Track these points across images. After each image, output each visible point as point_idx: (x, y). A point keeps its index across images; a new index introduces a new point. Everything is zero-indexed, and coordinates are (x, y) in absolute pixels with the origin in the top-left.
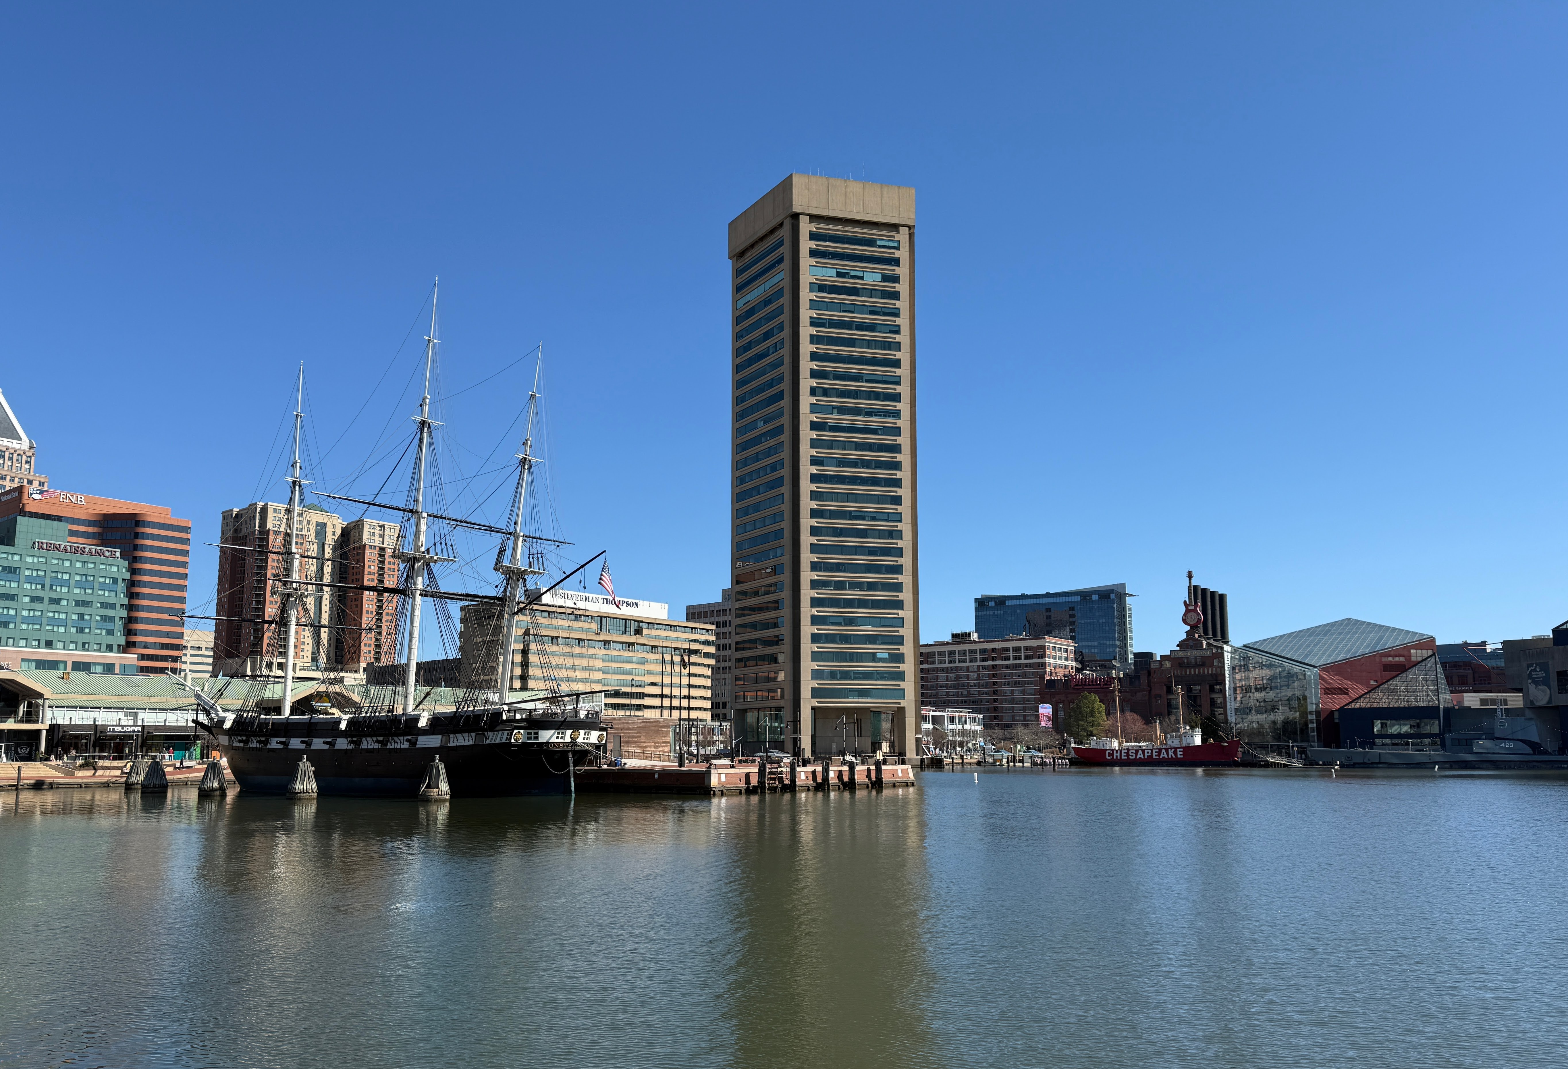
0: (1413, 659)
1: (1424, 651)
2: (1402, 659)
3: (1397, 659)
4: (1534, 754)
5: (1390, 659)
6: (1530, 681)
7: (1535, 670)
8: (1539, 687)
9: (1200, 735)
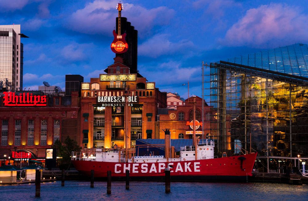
9: (213, 148)
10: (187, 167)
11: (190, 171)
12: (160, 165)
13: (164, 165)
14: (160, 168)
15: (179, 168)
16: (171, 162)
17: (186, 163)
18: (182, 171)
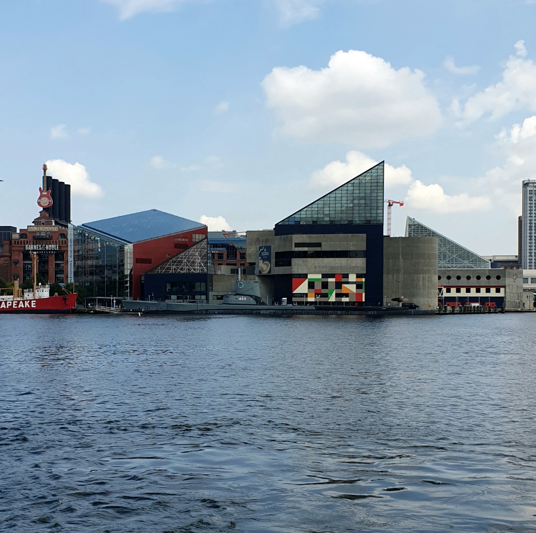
0: (193, 240)
1: (200, 235)
2: (187, 240)
3: (183, 240)
4: (257, 305)
5: (179, 240)
6: (260, 258)
7: (263, 251)
8: (265, 262)
9: (48, 291)
10: (27, 304)
11: (29, 306)
12: (8, 302)
13: (11, 303)
14: (8, 305)
15: (21, 305)
16: (16, 301)
17: (26, 302)
18: (23, 307)
